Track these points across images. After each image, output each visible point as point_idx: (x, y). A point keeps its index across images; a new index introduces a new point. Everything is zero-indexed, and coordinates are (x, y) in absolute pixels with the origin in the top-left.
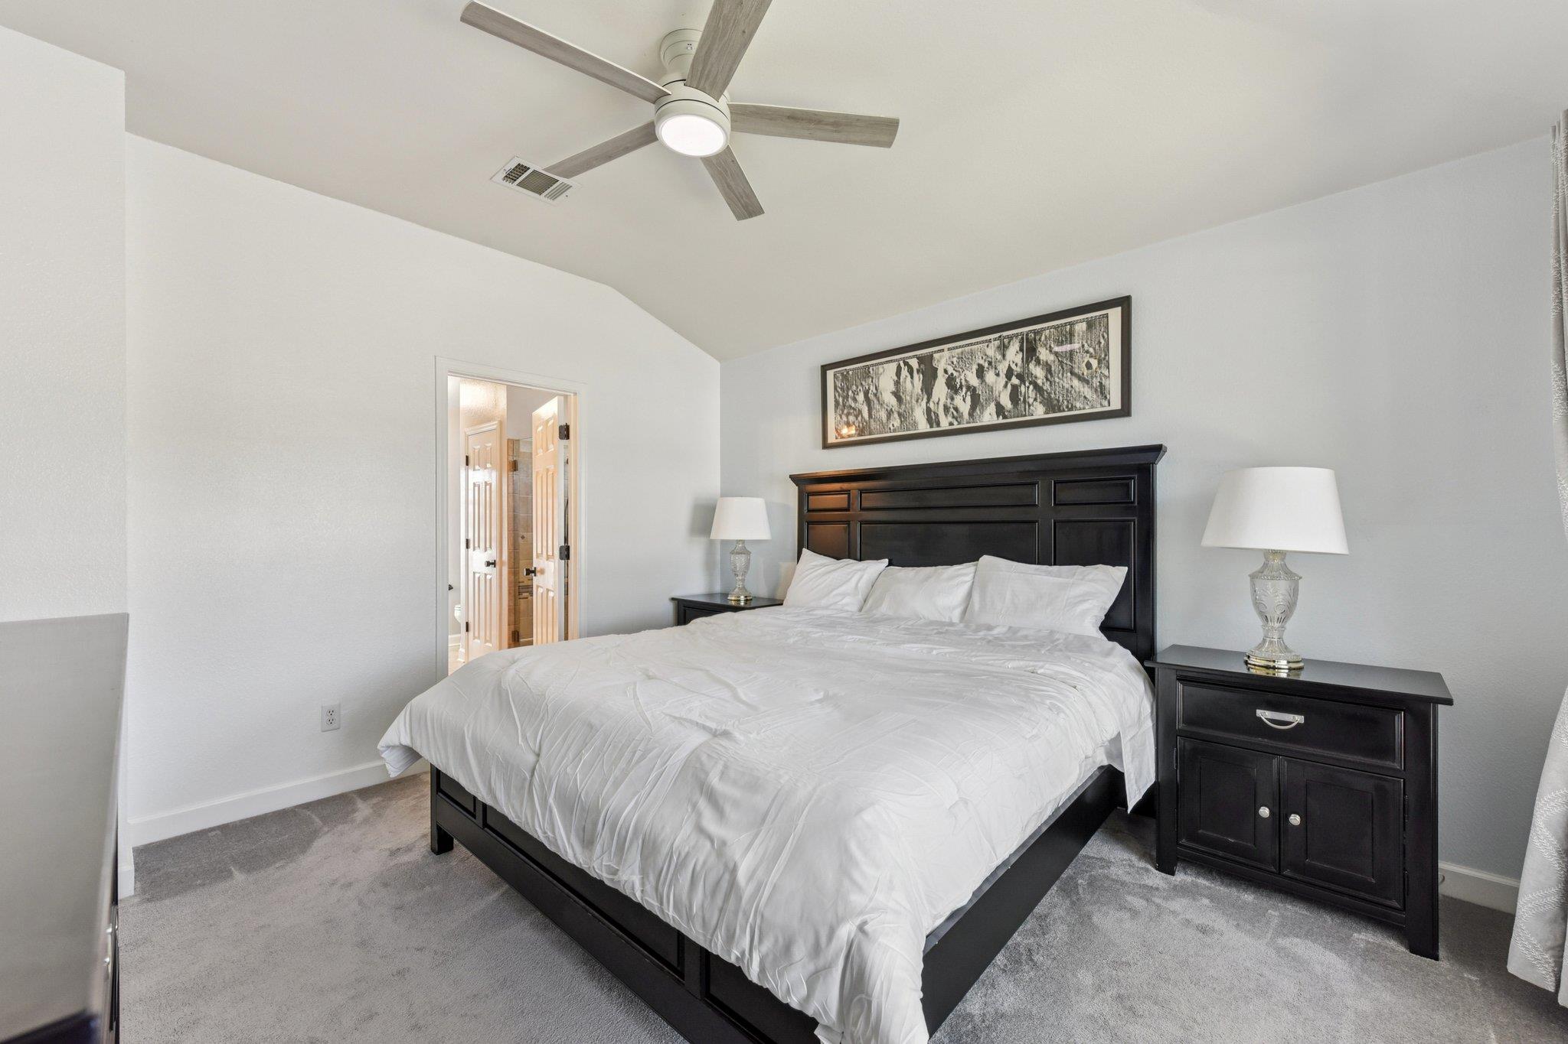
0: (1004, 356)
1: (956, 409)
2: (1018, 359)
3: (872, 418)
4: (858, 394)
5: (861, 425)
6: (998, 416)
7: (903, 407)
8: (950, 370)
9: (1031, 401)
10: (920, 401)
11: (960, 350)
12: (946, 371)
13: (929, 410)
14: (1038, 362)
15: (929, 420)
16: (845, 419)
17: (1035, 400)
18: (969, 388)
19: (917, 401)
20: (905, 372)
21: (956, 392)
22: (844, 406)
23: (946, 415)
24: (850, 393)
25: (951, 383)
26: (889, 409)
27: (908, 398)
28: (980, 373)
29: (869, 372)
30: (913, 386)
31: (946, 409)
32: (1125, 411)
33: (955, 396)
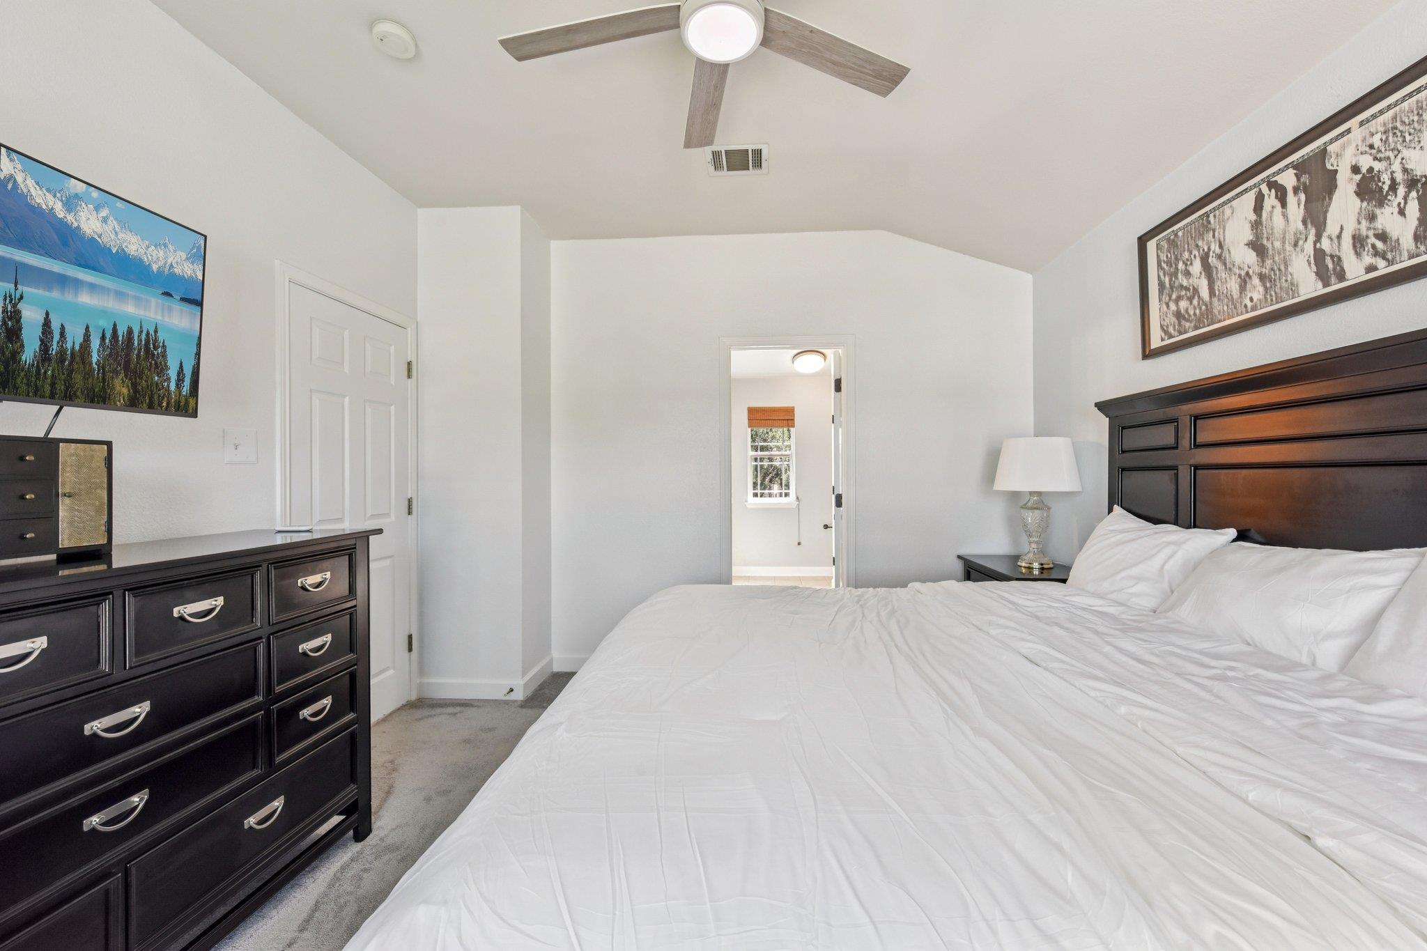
1: (1383, 236)
3: (1215, 295)
4: (1191, 264)
5: (1198, 311)
7: (1269, 262)
8: (1367, 163)
10: (1301, 243)
11: (1390, 113)
12: (1356, 169)
13: (1319, 255)
15: (1323, 275)
16: (1173, 307)
18: (1412, 184)
19: (1296, 245)
20: (1271, 202)
21: (1381, 202)
22: (1172, 287)
23: (1358, 254)
24: (1181, 266)
26: (1243, 273)
27: (1278, 244)
29: (1209, 222)
30: (1288, 220)
31: (1359, 242)
33: (1378, 211)
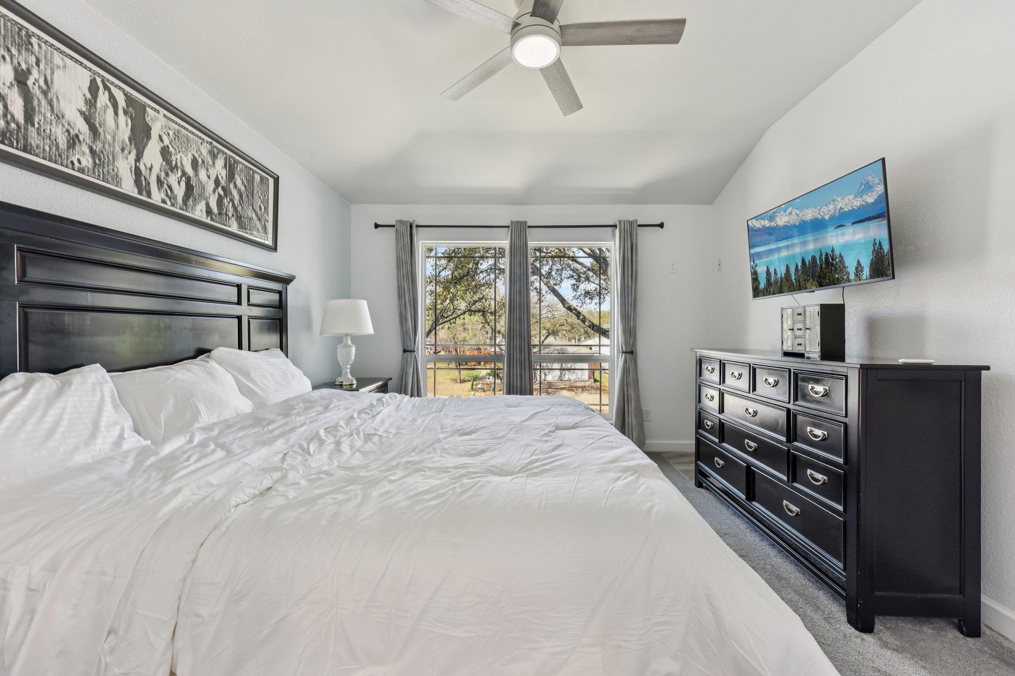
0: (214, 163)
2: (223, 173)
3: (33, 125)
6: (207, 216)
7: (100, 145)
8: (167, 142)
9: (230, 215)
11: (177, 127)
12: (160, 138)
13: (138, 172)
14: (236, 186)
15: (138, 182)
17: (233, 216)
18: (184, 173)
19: (122, 150)
20: (103, 98)
23: (159, 189)
25: (165, 153)
26: (73, 131)
27: (109, 138)
28: (195, 164)
29: (31, 44)
30: (117, 126)
31: (160, 182)
32: (274, 248)
